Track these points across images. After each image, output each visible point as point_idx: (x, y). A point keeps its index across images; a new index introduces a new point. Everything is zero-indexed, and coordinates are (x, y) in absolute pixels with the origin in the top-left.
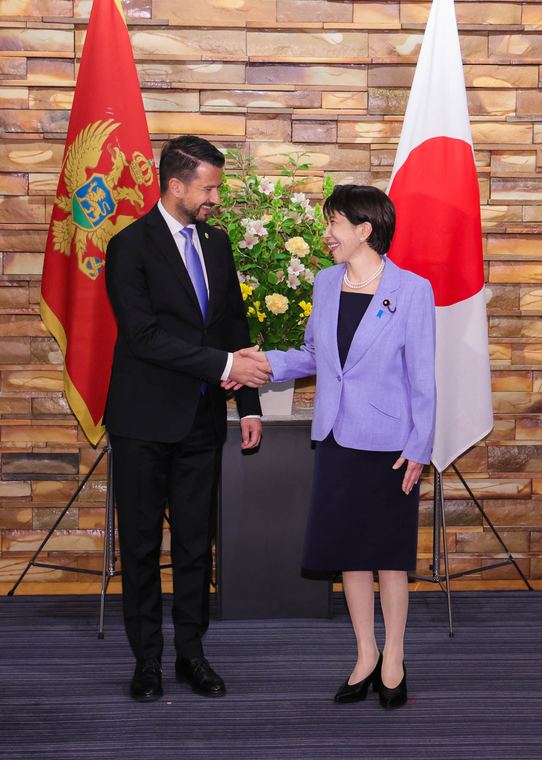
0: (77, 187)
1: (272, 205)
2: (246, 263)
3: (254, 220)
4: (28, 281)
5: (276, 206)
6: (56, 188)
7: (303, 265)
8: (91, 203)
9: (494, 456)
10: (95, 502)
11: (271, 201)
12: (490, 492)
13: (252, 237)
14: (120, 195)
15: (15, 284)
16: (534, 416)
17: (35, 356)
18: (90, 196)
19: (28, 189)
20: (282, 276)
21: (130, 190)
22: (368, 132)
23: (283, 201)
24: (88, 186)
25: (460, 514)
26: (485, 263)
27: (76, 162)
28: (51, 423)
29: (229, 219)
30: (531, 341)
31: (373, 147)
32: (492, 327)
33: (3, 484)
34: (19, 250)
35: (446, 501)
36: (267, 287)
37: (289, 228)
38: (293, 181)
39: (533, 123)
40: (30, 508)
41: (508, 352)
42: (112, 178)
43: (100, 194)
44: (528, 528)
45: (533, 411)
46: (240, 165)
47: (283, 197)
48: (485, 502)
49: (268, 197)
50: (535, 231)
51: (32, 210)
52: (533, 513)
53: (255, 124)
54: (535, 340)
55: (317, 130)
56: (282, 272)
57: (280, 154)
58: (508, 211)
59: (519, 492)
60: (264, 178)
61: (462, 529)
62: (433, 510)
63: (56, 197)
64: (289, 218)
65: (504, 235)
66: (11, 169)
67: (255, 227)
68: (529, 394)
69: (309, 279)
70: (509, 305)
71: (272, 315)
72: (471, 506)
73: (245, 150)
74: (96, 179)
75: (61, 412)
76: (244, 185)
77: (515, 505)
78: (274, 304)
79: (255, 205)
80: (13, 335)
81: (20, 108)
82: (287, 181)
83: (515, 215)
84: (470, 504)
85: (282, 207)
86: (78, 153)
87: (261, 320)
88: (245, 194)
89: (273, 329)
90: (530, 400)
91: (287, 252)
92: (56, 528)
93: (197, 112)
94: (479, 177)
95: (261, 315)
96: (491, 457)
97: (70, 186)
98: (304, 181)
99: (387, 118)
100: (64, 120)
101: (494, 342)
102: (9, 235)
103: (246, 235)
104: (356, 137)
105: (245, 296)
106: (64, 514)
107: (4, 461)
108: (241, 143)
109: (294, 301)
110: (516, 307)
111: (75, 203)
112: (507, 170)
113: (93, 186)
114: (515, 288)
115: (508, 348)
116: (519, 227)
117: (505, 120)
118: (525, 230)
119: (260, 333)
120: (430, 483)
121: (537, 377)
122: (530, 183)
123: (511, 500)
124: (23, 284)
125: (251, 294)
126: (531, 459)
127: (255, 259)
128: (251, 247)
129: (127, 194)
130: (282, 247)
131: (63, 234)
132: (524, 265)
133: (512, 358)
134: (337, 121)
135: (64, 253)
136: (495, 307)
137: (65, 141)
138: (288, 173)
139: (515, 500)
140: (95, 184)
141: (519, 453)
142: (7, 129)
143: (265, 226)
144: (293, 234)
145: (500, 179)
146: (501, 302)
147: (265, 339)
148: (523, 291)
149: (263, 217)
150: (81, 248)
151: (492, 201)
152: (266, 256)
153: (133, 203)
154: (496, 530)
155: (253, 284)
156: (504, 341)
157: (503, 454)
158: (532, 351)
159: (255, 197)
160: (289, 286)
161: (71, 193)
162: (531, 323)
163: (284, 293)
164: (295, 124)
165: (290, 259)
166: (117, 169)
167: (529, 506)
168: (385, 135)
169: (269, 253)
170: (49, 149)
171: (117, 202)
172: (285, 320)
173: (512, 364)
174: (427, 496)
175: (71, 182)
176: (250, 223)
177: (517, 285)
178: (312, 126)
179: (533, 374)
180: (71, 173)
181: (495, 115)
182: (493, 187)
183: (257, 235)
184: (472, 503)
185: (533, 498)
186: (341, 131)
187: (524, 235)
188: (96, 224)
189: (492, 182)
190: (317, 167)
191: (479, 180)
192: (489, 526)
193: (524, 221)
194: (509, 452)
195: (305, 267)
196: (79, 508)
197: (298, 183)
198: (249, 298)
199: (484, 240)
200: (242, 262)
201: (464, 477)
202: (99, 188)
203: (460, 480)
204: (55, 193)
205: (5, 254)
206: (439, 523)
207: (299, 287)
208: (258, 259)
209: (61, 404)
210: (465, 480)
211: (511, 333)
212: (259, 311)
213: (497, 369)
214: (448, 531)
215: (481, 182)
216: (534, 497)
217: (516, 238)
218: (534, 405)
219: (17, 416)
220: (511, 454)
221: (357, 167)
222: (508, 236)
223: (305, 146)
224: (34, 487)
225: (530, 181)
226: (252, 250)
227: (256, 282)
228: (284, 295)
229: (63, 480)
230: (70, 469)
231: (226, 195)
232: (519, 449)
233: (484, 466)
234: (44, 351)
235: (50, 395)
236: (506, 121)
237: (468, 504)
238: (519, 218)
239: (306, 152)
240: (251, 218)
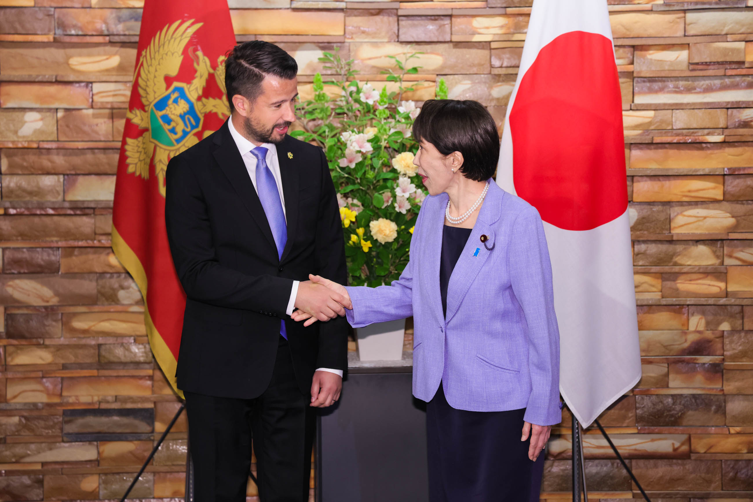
0: (155, 98)
1: (376, 116)
2: (347, 184)
3: (356, 133)
4: (94, 209)
5: (381, 117)
6: (128, 99)
7: (413, 186)
8: (172, 117)
9: (643, 407)
10: (173, 465)
11: (375, 111)
12: (640, 450)
13: (354, 153)
14: (205, 108)
15: (78, 212)
16: (691, 359)
17: (103, 295)
18: (171, 108)
19: (93, 101)
20: (389, 198)
21: (217, 101)
22: (487, 28)
23: (390, 111)
24: (168, 97)
25: (604, 477)
26: (629, 179)
27: (152, 69)
28: (122, 373)
29: (327, 133)
30: (685, 270)
31: (493, 45)
32: (638, 254)
33: (65, 447)
34: (83, 172)
35: (587, 461)
36: (372, 211)
37: (396, 142)
38: (400, 87)
39: (685, 11)
40: (96, 474)
41: (658, 283)
42: (196, 87)
43: (182, 107)
44: (688, 494)
45: (690, 353)
46: (338, 70)
47: (389, 106)
48: (634, 462)
49: (371, 107)
50: (688, 139)
51: (97, 125)
52: (693, 476)
53: (355, 21)
54: (691, 268)
55: (428, 27)
56: (389, 194)
57: (386, 57)
58: (655, 116)
59: (675, 450)
60: (366, 84)
61: (606, 494)
62: (571, 472)
63: (128, 110)
64: (396, 130)
65: (651, 145)
66: (72, 78)
67: (358, 142)
68: (685, 333)
69: (420, 201)
70: (658, 228)
71: (378, 244)
72: (617, 467)
73: (344, 52)
74: (176, 89)
75: (132, 360)
76: (343, 93)
77: (671, 465)
78: (380, 231)
79: (356, 117)
80: (76, 270)
81: (80, 6)
82: (394, 87)
83: (662, 122)
84: (615, 465)
85: (388, 118)
86: (155, 58)
87: (366, 250)
88: (344, 103)
89: (380, 260)
90: (686, 341)
91: (394, 171)
92: (128, 497)
93: (288, 9)
94: (620, 78)
95: (365, 244)
96: (639, 408)
97: (146, 97)
98: (414, 87)
99: (509, 10)
100: (133, 20)
101: (640, 271)
102: (70, 155)
103: (347, 152)
104: (474, 34)
105: (346, 223)
106: (136, 480)
107: (66, 419)
108: (339, 44)
109: (403, 227)
110: (667, 230)
111: (153, 118)
112: (653, 68)
113: (173, 97)
114: (664, 207)
115: (658, 278)
116: (670, 134)
117: (650, 9)
118: (675, 140)
119: (365, 265)
120: (566, 439)
121: (694, 313)
122: (681, 83)
123: (666, 460)
124: (88, 211)
125: (354, 220)
126: (688, 411)
127: (357, 179)
128: (353, 166)
129: (214, 106)
130: (388, 164)
131: (139, 154)
132: (675, 180)
133: (663, 290)
134: (451, 16)
135: (140, 176)
136: (641, 230)
137: (137, 45)
138: (394, 77)
139: (671, 460)
140: (176, 95)
141: (674, 404)
142: (66, 31)
143: (369, 141)
144: (401, 149)
145: (645, 79)
146: (648, 224)
147: (370, 272)
148: (674, 211)
149: (366, 130)
150: (162, 169)
151: (636, 105)
152: (371, 175)
153: (221, 116)
154: (649, 496)
155: (356, 208)
156: (652, 271)
157: (654, 405)
158: (687, 282)
159: (357, 106)
160: (397, 209)
161: (147, 105)
162: (685, 249)
163: (392, 218)
164: (402, 20)
165: (397, 178)
166: (201, 77)
167: (687, 467)
168: (508, 31)
169: (374, 171)
170: (115, 54)
171: (203, 115)
172: (393, 250)
173: (663, 297)
174: (564, 455)
175: (147, 93)
176: (351, 138)
177: (668, 204)
178: (422, 22)
179: (688, 310)
180: (146, 82)
181: (639, 4)
182: (636, 89)
183: (360, 152)
184: (618, 464)
185: (693, 458)
186: (456, 28)
187: (675, 145)
188: (178, 141)
189: (636, 83)
190: (428, 71)
191: (621, 80)
192: (639, 492)
193: (675, 128)
194: (661, 402)
195: (416, 188)
196: (154, 473)
197: (407, 90)
198: (352, 224)
199: (627, 151)
200: (342, 183)
201: (607, 433)
202: (181, 99)
203: (602, 436)
204: (127, 106)
205: (66, 177)
206: (579, 487)
207: (409, 211)
208: (361, 179)
209: (133, 350)
210: (609, 436)
211: (660, 261)
212: (364, 239)
213: (644, 304)
214: (590, 497)
215: (623, 83)
216: (693, 456)
217: (666, 148)
218: (689, 347)
219: (81, 366)
220: (664, 404)
221: (475, 70)
222: (655, 146)
223: (414, 45)
224: (101, 449)
225: (682, 80)
226: (354, 169)
227: (358, 206)
228: (392, 220)
229: (136, 440)
230: (143, 427)
231: (323, 104)
232: (673, 399)
233: (631, 419)
234: (113, 289)
235: (119, 340)
236: (652, 10)
237: (613, 464)
238: (668, 124)
239: (416, 53)
240: (353, 131)
